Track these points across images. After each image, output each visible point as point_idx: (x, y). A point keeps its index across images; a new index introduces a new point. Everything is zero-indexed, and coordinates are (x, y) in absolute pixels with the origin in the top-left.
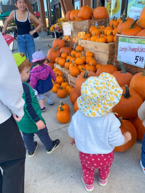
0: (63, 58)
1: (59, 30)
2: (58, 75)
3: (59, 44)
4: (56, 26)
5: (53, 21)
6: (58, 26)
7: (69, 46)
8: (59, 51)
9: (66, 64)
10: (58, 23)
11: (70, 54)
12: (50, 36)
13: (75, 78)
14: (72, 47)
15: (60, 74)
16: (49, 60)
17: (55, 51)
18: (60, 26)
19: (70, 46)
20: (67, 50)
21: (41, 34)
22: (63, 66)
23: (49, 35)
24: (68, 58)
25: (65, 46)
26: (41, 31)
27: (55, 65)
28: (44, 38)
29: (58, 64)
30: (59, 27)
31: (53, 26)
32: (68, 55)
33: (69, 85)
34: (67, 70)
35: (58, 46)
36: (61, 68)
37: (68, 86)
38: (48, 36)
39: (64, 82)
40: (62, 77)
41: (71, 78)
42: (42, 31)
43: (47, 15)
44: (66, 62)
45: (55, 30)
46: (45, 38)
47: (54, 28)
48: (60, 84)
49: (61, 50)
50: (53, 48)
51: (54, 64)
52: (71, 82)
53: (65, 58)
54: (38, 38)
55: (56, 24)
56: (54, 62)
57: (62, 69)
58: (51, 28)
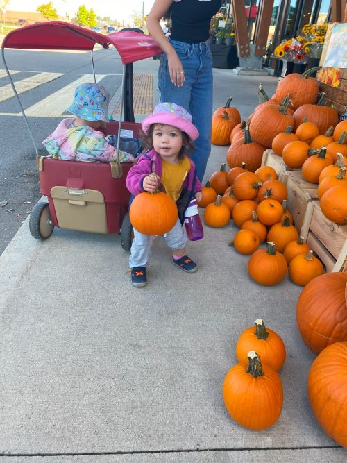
0: (300, 139)
1: (299, 57)
2: (270, 193)
3: (298, 92)
4: (294, 43)
5: (288, 33)
6: (300, 45)
7: (329, 104)
8: (292, 114)
9: (311, 164)
10: (304, 35)
11: (328, 132)
12: (266, 71)
13: (336, 226)
14: (339, 107)
15: (276, 191)
16: (252, 135)
17: (281, 111)
18: (305, 44)
19: (332, 103)
20: (322, 113)
21: (246, 60)
22: (294, 166)
23: (267, 69)
24: (322, 143)
25: (316, 101)
26: (249, 54)
27: (267, 155)
28: (251, 73)
29: (279, 153)
30: (302, 46)
31: (285, 43)
32: (321, 132)
33: (300, 242)
34: (307, 185)
35: (291, 97)
36: (287, 173)
37: (295, 243)
38: (262, 68)
39: (286, 223)
40: (282, 204)
41: (317, 220)
42: (252, 54)
43: (276, 18)
44: (309, 154)
45: (288, 54)
46: (255, 73)
47: (286, 49)
48: (268, 227)
49: (298, 112)
50: (275, 100)
51: (265, 153)
52: (310, 231)
53: (309, 141)
54: (235, 71)
55: (295, 37)
56: (268, 146)
57: (287, 177)
58: (279, 49)
